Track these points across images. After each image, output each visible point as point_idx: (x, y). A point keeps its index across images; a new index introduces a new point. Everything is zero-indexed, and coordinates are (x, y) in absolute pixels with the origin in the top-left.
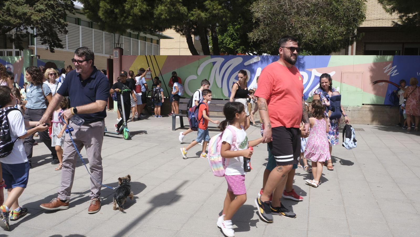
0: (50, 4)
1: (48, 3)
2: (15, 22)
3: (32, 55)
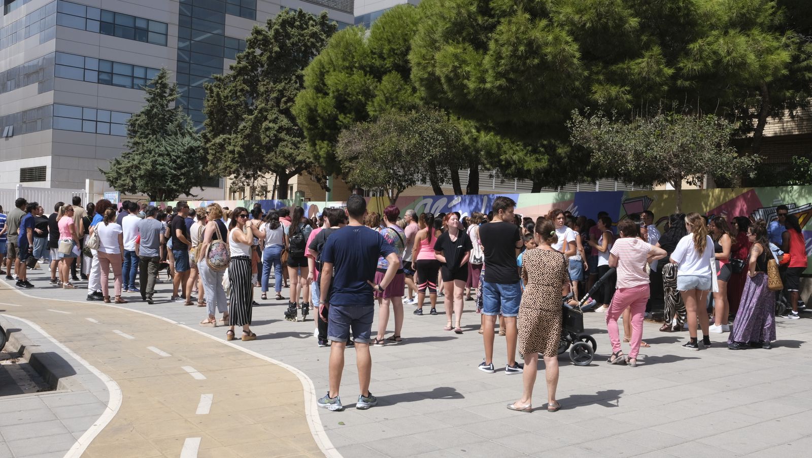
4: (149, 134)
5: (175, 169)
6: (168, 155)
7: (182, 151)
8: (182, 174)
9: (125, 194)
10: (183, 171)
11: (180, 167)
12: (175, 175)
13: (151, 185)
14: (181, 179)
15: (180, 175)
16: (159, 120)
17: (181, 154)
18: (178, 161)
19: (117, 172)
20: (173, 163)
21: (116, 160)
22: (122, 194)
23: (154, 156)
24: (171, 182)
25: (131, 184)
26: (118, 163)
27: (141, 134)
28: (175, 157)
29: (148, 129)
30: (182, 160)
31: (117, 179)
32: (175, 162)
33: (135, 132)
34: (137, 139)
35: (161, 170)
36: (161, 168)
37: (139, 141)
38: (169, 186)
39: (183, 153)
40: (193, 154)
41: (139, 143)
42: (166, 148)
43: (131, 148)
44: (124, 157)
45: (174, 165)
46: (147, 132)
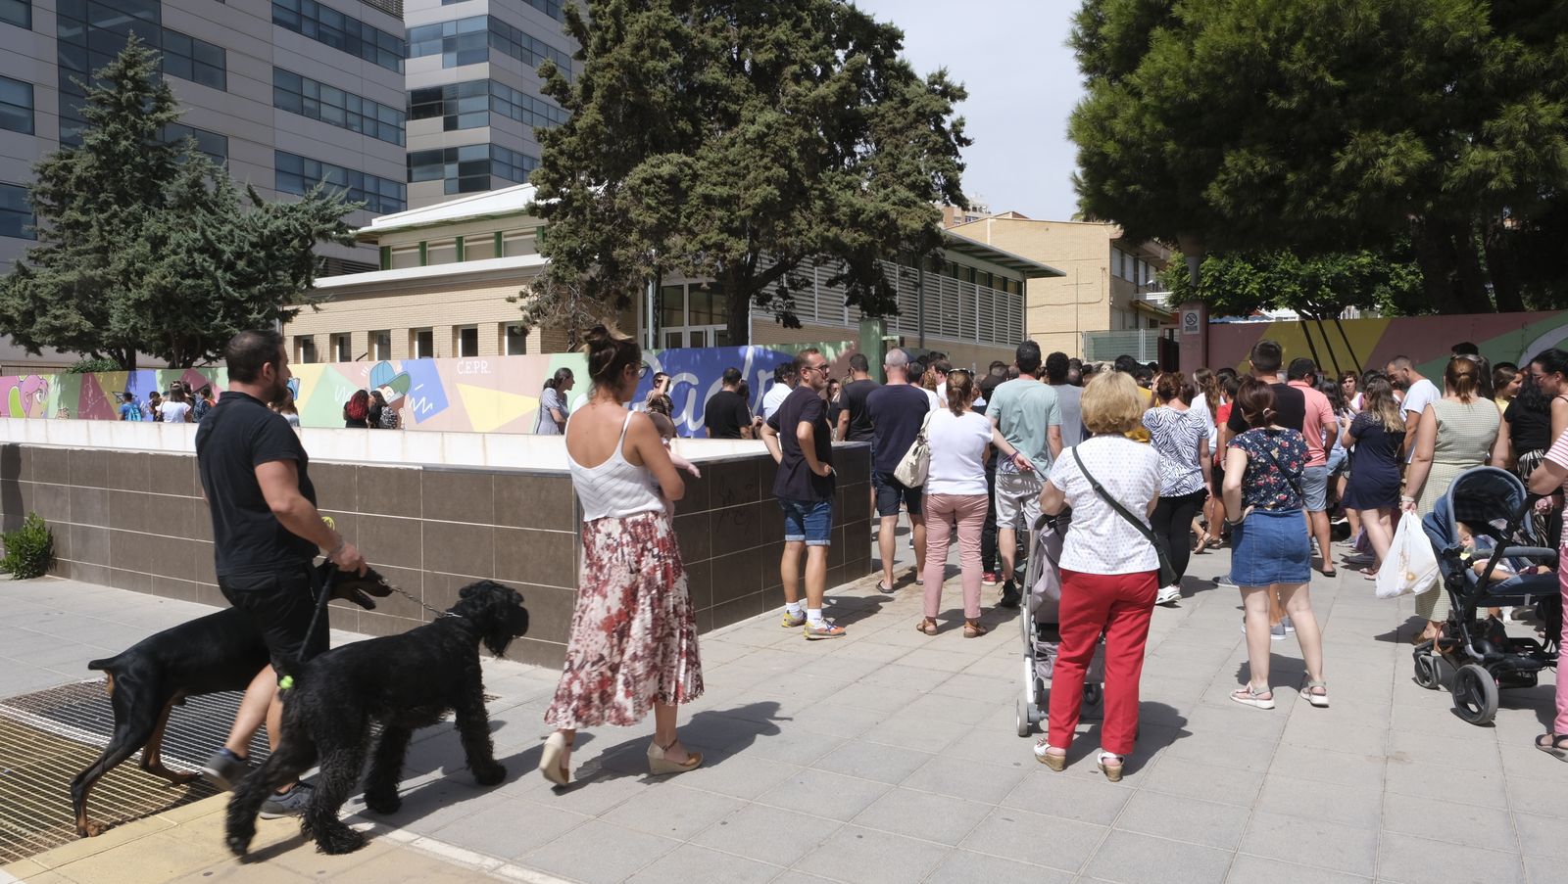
0: (923, 184)
1: (917, 180)
2: (854, 240)
3: (885, 338)
4: (106, 205)
5: (231, 283)
6: (210, 250)
7: (254, 240)
8: (252, 298)
9: (39, 354)
10: (255, 290)
11: (244, 282)
12: (236, 301)
13: (169, 326)
14: (250, 312)
15: (247, 301)
16: (136, 167)
17: (247, 248)
18: (241, 264)
19: (34, 297)
20: (225, 271)
21: (19, 265)
22: (33, 356)
23: (175, 253)
24: (224, 319)
25: (87, 325)
26: (24, 272)
27: (85, 204)
28: (232, 258)
29: (104, 190)
30: (250, 263)
31: (29, 317)
32: (230, 267)
33: (62, 199)
34: (71, 215)
35: (190, 287)
36: (189, 282)
37: (83, 219)
38: (215, 329)
39: (253, 245)
40: (277, 250)
41: (87, 226)
42: (203, 233)
43: (54, 237)
44: (37, 260)
45: (228, 275)
46: (102, 196)
